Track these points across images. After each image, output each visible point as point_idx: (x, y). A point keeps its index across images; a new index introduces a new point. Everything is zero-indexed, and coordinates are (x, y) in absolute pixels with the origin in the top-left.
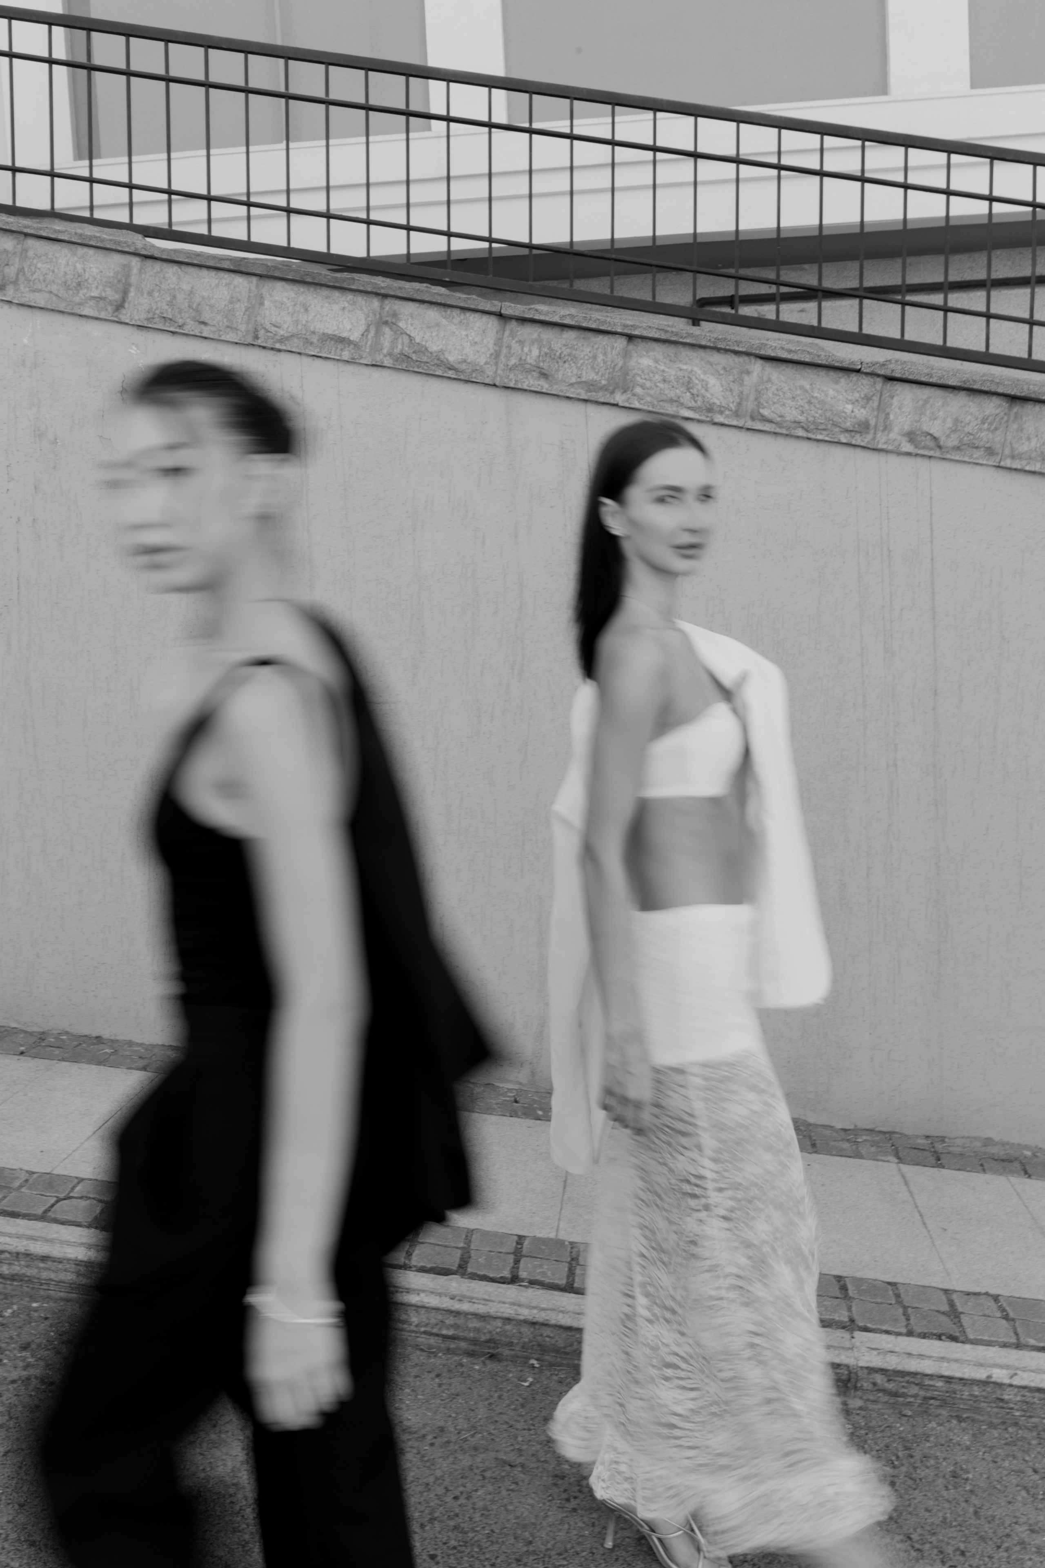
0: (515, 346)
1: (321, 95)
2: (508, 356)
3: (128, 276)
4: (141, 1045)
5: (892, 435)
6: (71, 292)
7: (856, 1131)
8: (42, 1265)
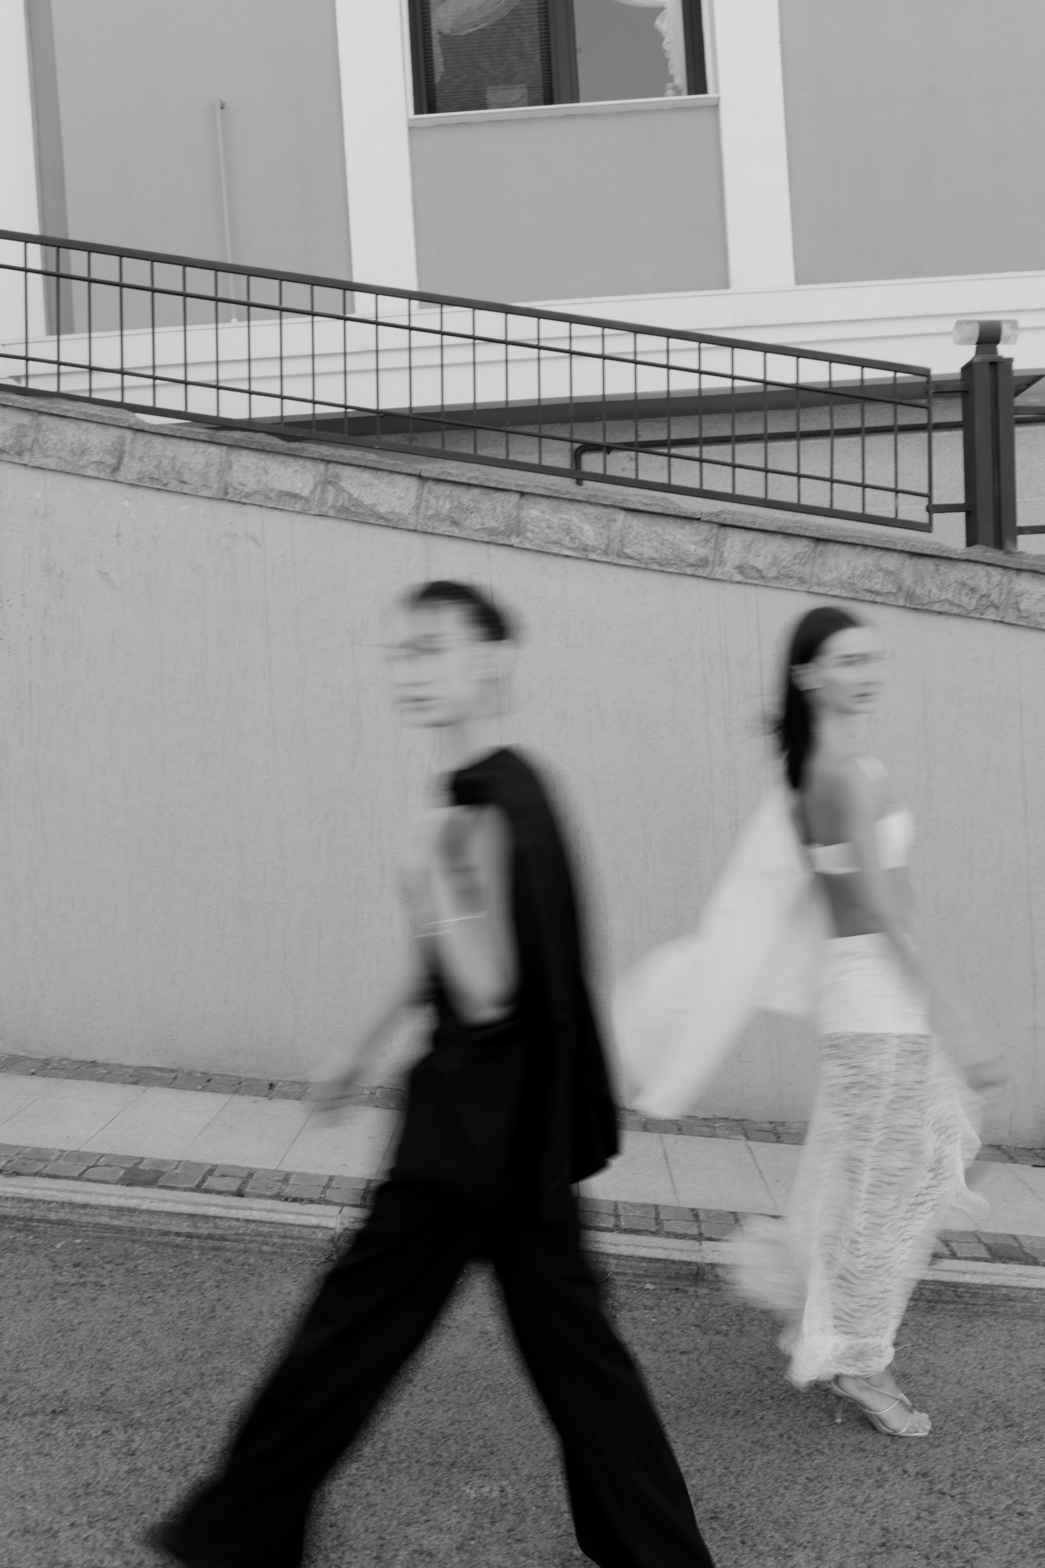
0: (432, 501)
1: (276, 303)
2: (427, 508)
3: (123, 445)
4: (130, 1067)
5: (726, 569)
6: (76, 458)
7: (715, 1119)
8: (82, 1211)
